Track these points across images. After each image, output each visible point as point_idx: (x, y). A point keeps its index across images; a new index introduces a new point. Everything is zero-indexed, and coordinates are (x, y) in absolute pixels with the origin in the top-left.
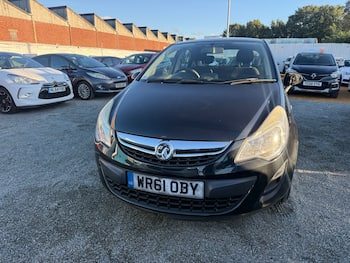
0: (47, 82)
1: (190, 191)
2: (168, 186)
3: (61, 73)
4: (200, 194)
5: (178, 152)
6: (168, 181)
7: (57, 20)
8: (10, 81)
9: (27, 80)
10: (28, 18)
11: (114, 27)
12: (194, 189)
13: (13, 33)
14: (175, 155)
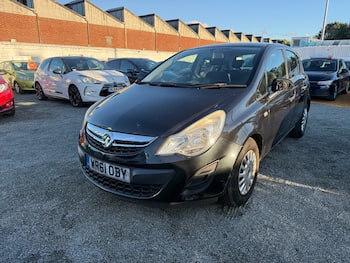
0: (108, 82)
1: (122, 176)
2: (108, 170)
3: (122, 74)
4: (127, 179)
5: (117, 142)
6: (108, 165)
7: (146, 28)
8: (79, 81)
9: (92, 80)
10: (122, 26)
11: (197, 31)
12: (124, 174)
13: (109, 40)
14: (114, 145)
